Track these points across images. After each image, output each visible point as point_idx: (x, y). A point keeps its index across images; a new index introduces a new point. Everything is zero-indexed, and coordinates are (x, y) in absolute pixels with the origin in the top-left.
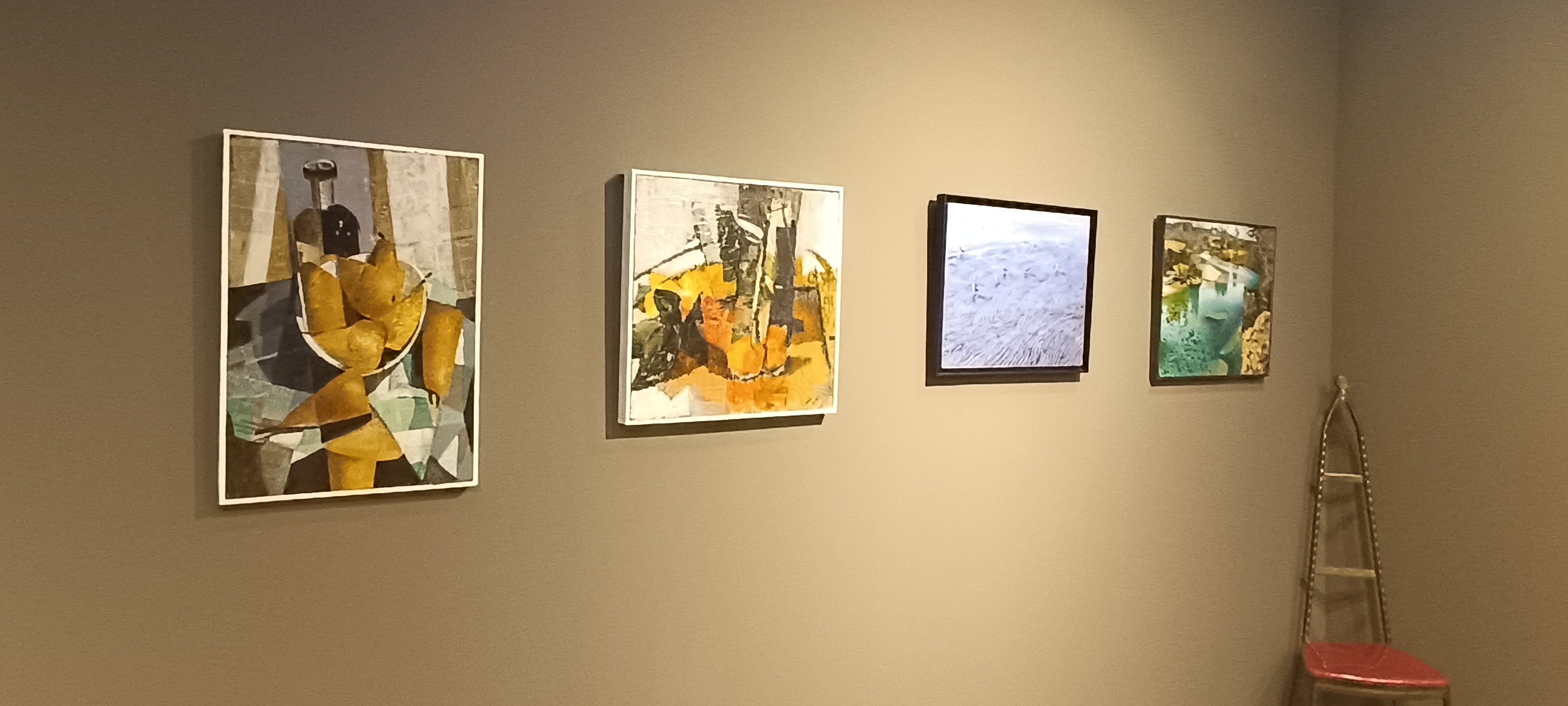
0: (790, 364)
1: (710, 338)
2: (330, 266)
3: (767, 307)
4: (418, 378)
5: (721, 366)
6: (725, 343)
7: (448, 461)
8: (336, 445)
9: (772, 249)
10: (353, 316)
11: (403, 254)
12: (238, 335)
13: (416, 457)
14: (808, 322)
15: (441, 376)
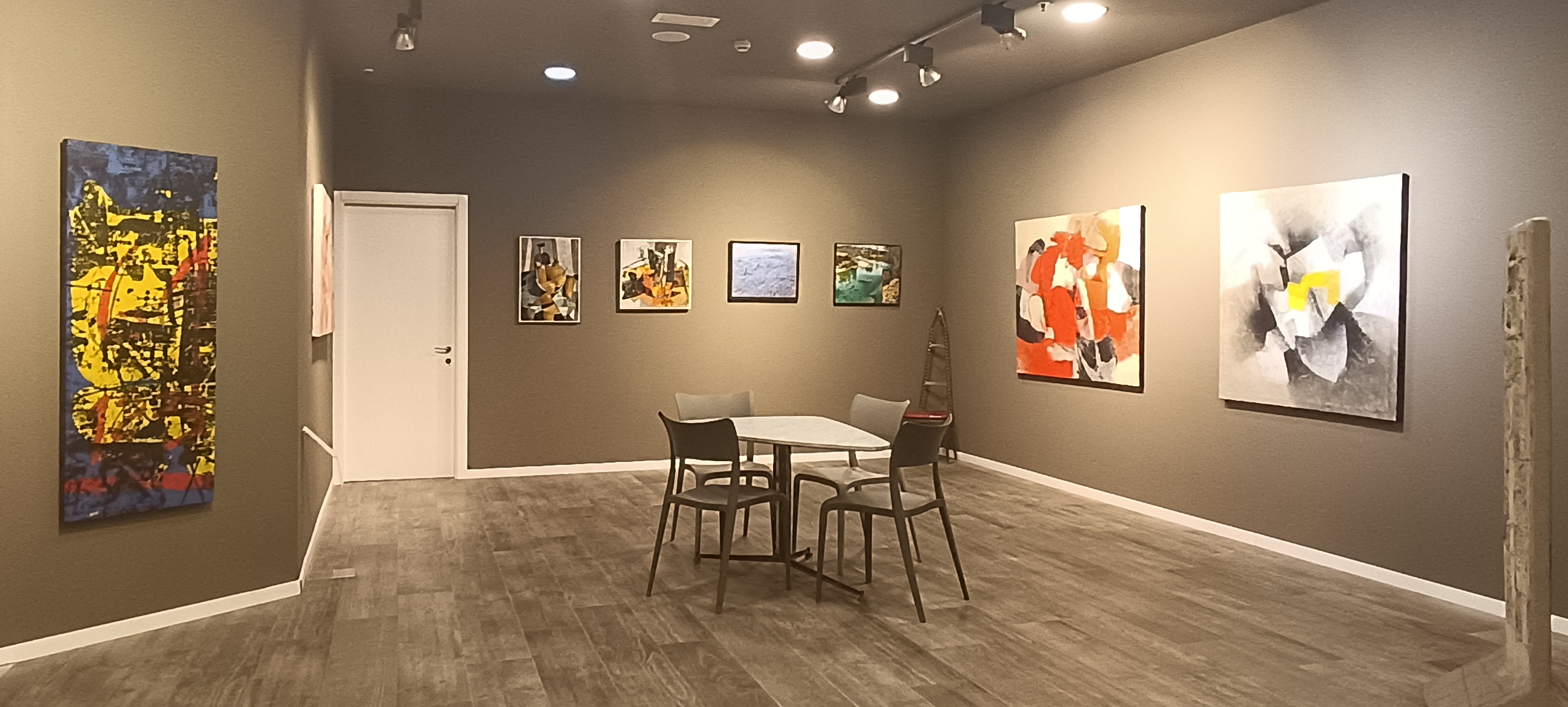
0: (673, 294)
1: (646, 286)
2: (543, 267)
3: (665, 277)
4: (564, 294)
5: (650, 294)
6: (651, 287)
7: (572, 315)
8: (545, 310)
9: (666, 260)
10: (548, 279)
11: (560, 264)
12: (523, 283)
13: (564, 314)
14: (679, 281)
15: (570, 295)
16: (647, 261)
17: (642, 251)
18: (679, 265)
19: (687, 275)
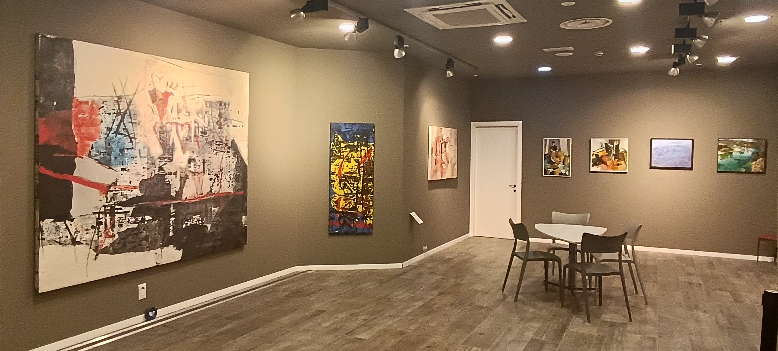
0: (618, 165)
1: (604, 161)
2: (554, 152)
3: (614, 157)
4: (564, 164)
5: (606, 164)
7: (567, 173)
8: (555, 171)
9: (615, 148)
11: (562, 150)
13: (563, 173)
14: (622, 158)
15: (566, 164)
16: (604, 149)
17: (601, 144)
18: (621, 150)
19: (626, 155)
